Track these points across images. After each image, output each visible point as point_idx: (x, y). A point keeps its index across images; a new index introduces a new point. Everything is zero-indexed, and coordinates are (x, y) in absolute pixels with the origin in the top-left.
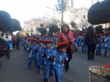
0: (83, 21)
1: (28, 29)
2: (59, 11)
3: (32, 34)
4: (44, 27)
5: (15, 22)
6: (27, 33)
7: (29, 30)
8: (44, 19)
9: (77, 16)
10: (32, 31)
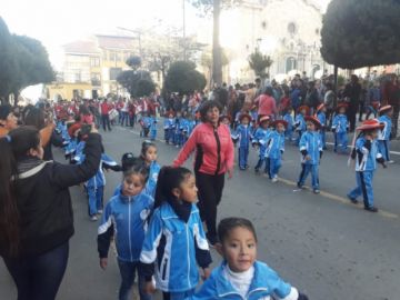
0: (288, 44)
1: (79, 75)
2: (203, 6)
3: (94, 93)
4: (144, 67)
5: (27, 50)
6: (75, 91)
7: (86, 78)
8: (142, 37)
9: (264, 24)
10: (96, 83)
